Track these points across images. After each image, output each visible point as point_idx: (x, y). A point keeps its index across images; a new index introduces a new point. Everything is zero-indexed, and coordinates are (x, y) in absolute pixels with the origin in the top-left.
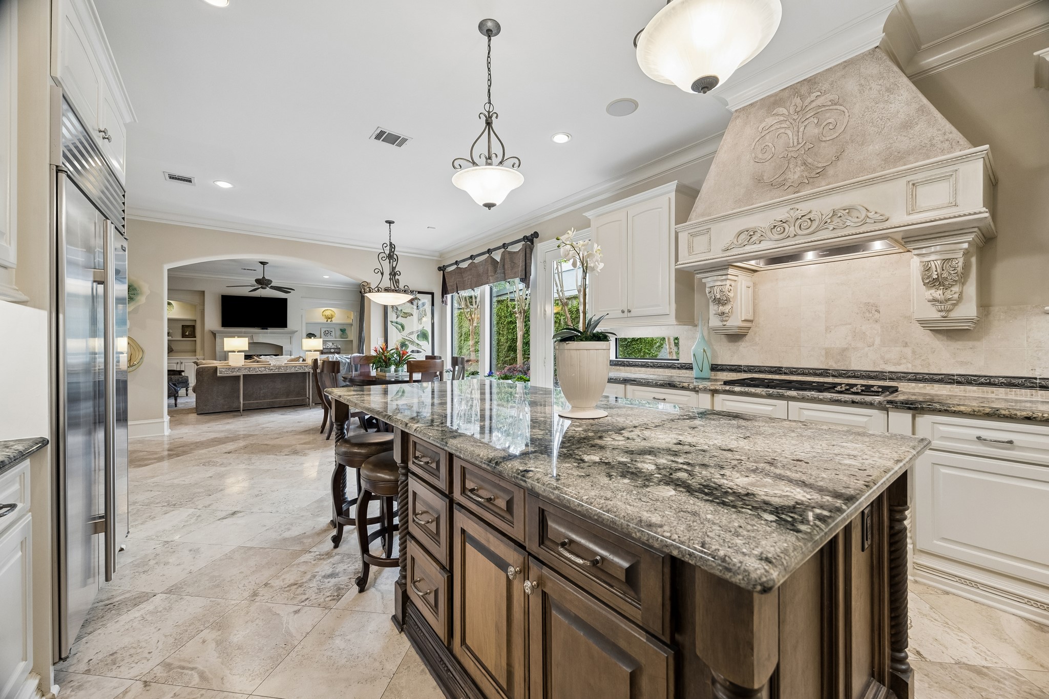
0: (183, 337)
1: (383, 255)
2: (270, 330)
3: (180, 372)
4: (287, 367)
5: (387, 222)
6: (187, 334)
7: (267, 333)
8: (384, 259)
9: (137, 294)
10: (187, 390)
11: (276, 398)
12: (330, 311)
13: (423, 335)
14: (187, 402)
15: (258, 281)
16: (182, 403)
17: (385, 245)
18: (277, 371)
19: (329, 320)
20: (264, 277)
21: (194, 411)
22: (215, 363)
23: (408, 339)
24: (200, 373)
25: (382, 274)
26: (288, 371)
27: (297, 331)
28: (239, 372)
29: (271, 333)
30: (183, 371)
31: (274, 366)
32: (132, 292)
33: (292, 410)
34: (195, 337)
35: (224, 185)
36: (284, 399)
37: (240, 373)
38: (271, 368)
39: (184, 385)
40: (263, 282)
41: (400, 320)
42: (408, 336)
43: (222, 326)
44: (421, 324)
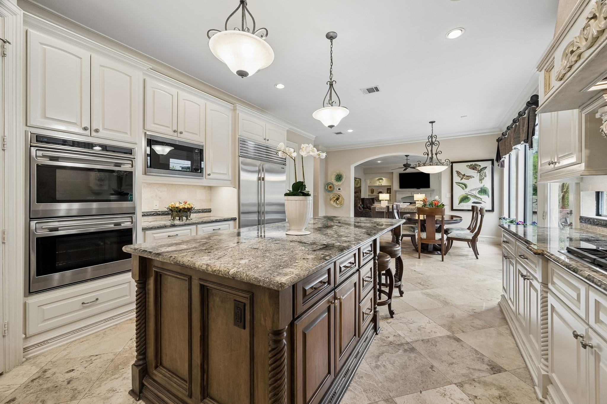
2: (421, 189)
5: (430, 122)
6: (389, 192)
7: (418, 191)
8: (429, 145)
9: (343, 178)
13: (483, 191)
15: (404, 165)
17: (430, 137)
20: (407, 163)
23: (470, 194)
25: (428, 155)
27: (434, 190)
29: (421, 191)
34: (391, 193)
35: (350, 131)
40: (406, 166)
41: (464, 181)
42: (470, 192)
43: (400, 188)
44: (481, 183)
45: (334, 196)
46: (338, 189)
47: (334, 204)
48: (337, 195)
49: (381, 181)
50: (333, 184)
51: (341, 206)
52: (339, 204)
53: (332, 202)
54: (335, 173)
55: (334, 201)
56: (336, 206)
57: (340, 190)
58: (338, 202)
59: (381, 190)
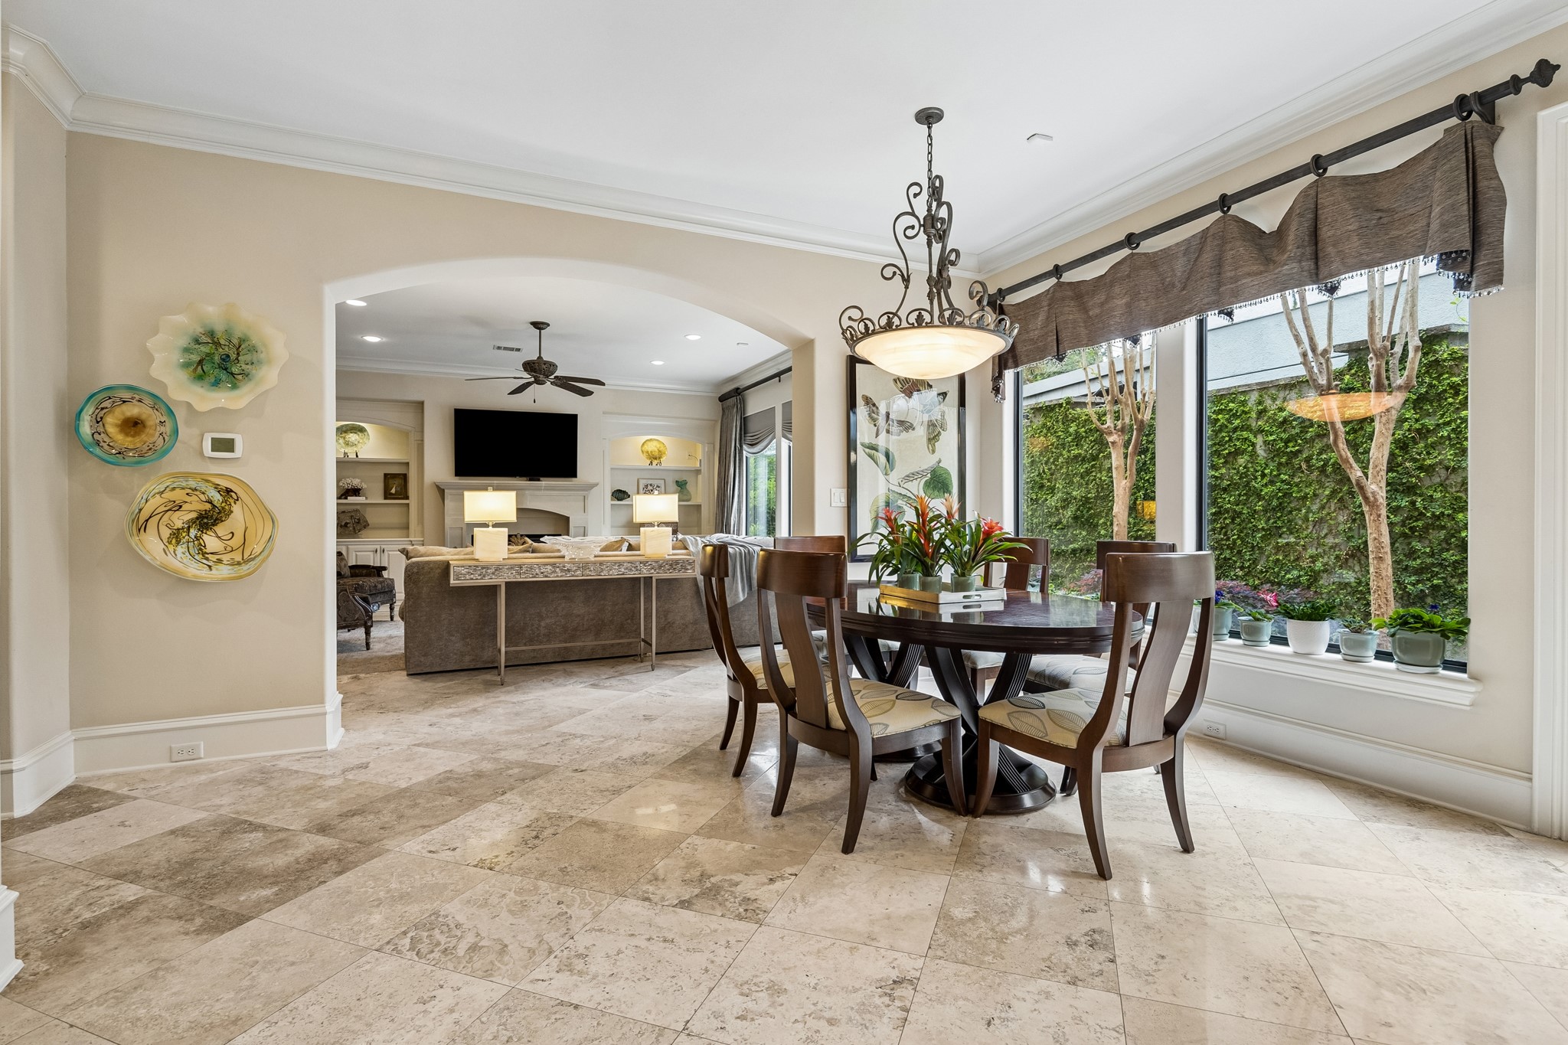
0: (385, 498)
1: (910, 220)
2: (545, 482)
3: (379, 570)
4: (601, 564)
5: (920, 117)
6: (393, 491)
7: (539, 489)
8: (910, 233)
9: (260, 362)
10: (392, 609)
11: (572, 638)
12: (655, 443)
13: (937, 482)
14: (391, 637)
15: (529, 366)
16: (380, 640)
17: (915, 189)
18: (579, 576)
19: (655, 462)
20: (540, 357)
21: (402, 664)
22: (446, 554)
23: (904, 492)
24: (413, 575)
25: (906, 280)
26: (605, 575)
27: (597, 485)
28: (498, 577)
29: (547, 488)
30: (385, 568)
31: (572, 561)
32: (248, 358)
33: (611, 672)
34: (407, 498)
36: (588, 643)
37: (499, 580)
38: (568, 566)
39: (387, 597)
40: (539, 370)
41: (884, 441)
42: (902, 484)
43: (456, 475)
44: (934, 451)
45: (178, 496)
46: (207, 445)
47: (181, 560)
48: (203, 486)
49: (352, 437)
50: (158, 402)
51: (245, 568)
52: (225, 558)
53: (153, 545)
54: (181, 319)
55: (176, 536)
56: (194, 569)
57: (231, 449)
58: (211, 541)
59: (356, 482)
